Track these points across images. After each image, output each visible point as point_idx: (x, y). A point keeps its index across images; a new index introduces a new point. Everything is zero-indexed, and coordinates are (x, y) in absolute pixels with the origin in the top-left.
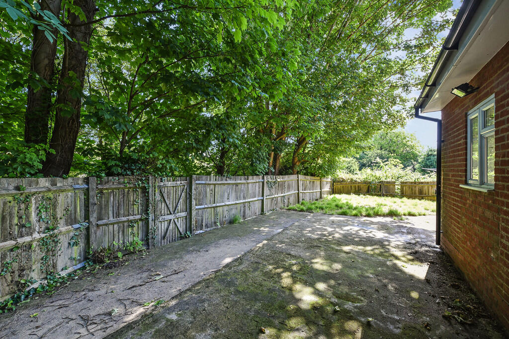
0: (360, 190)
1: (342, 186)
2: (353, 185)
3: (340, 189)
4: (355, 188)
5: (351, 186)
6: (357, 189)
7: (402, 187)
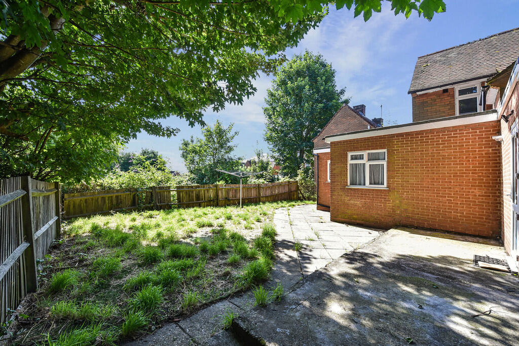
0: (121, 202)
1: (83, 198)
2: (107, 196)
3: (80, 205)
4: (112, 201)
5: (103, 199)
6: (115, 202)
7: (178, 193)
